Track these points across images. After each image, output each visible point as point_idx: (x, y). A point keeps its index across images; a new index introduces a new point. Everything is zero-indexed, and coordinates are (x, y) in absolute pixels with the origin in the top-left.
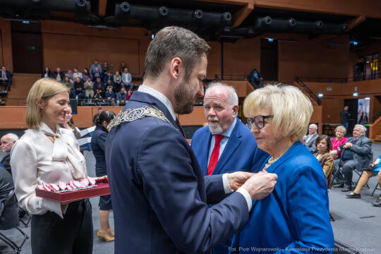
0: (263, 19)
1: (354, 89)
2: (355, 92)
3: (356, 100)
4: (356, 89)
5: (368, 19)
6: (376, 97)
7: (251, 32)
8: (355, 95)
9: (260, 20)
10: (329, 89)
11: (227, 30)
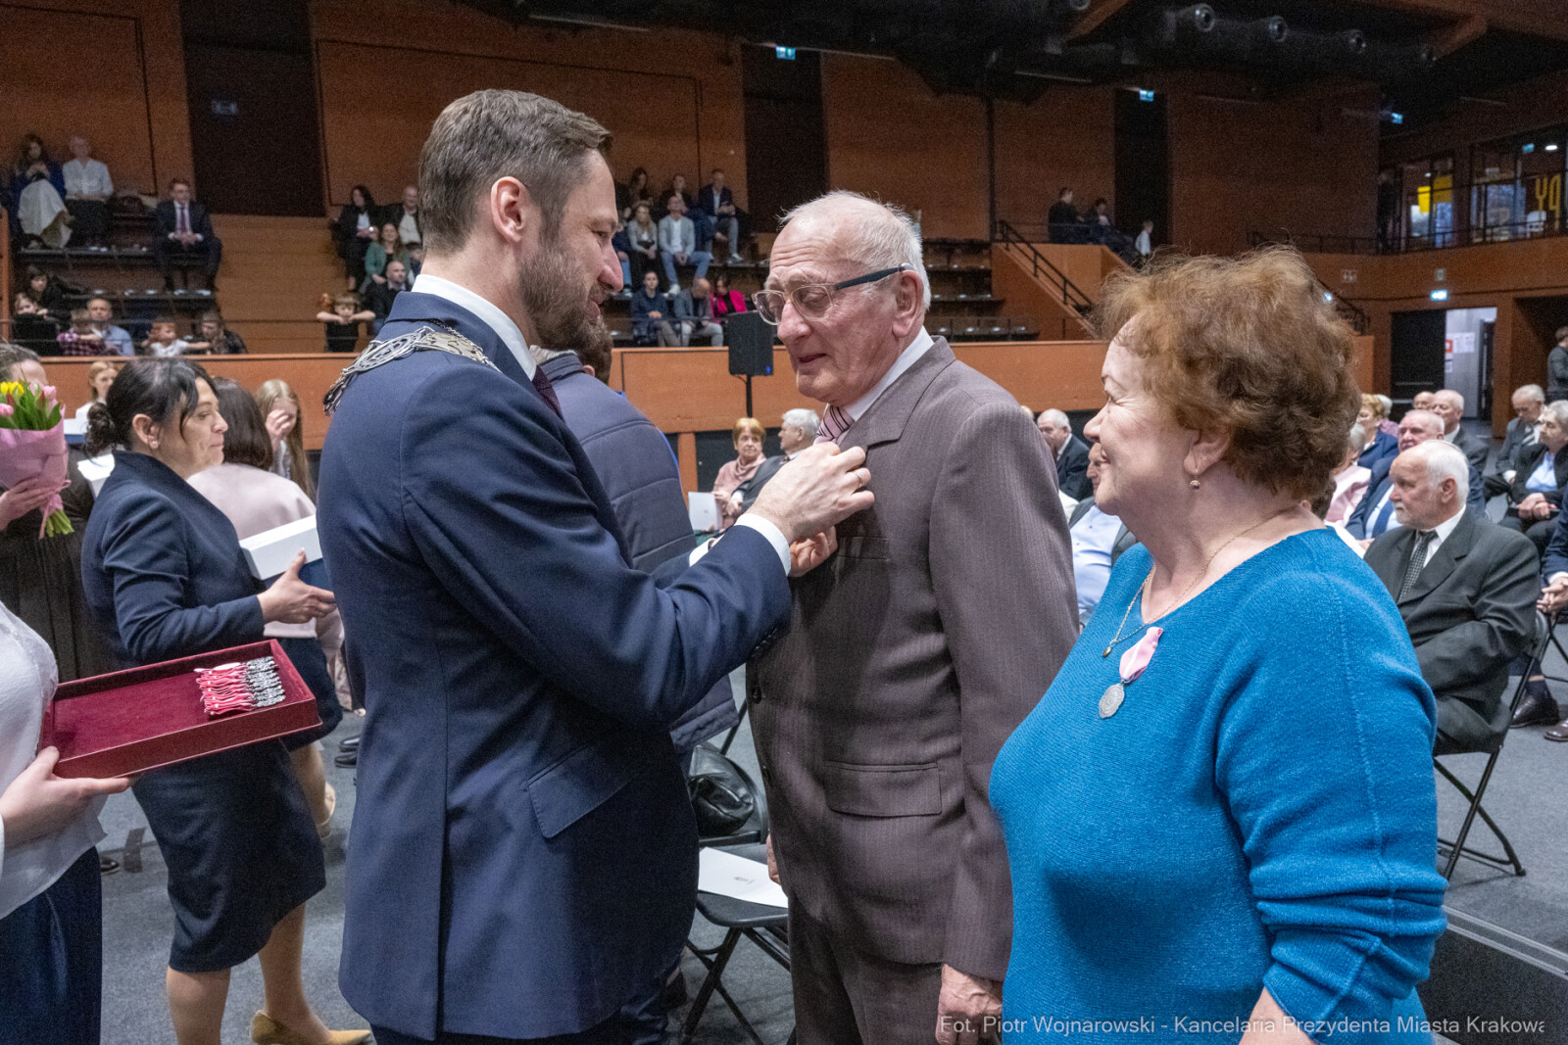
0: (1182, 13)
1: (1432, 276)
2: (1439, 286)
3: (1438, 314)
4: (1440, 274)
5: (1496, 34)
6: (1520, 302)
7: (1128, 59)
8: (1440, 295)
9: (1171, 17)
10: (1349, 277)
11: (1053, 48)
